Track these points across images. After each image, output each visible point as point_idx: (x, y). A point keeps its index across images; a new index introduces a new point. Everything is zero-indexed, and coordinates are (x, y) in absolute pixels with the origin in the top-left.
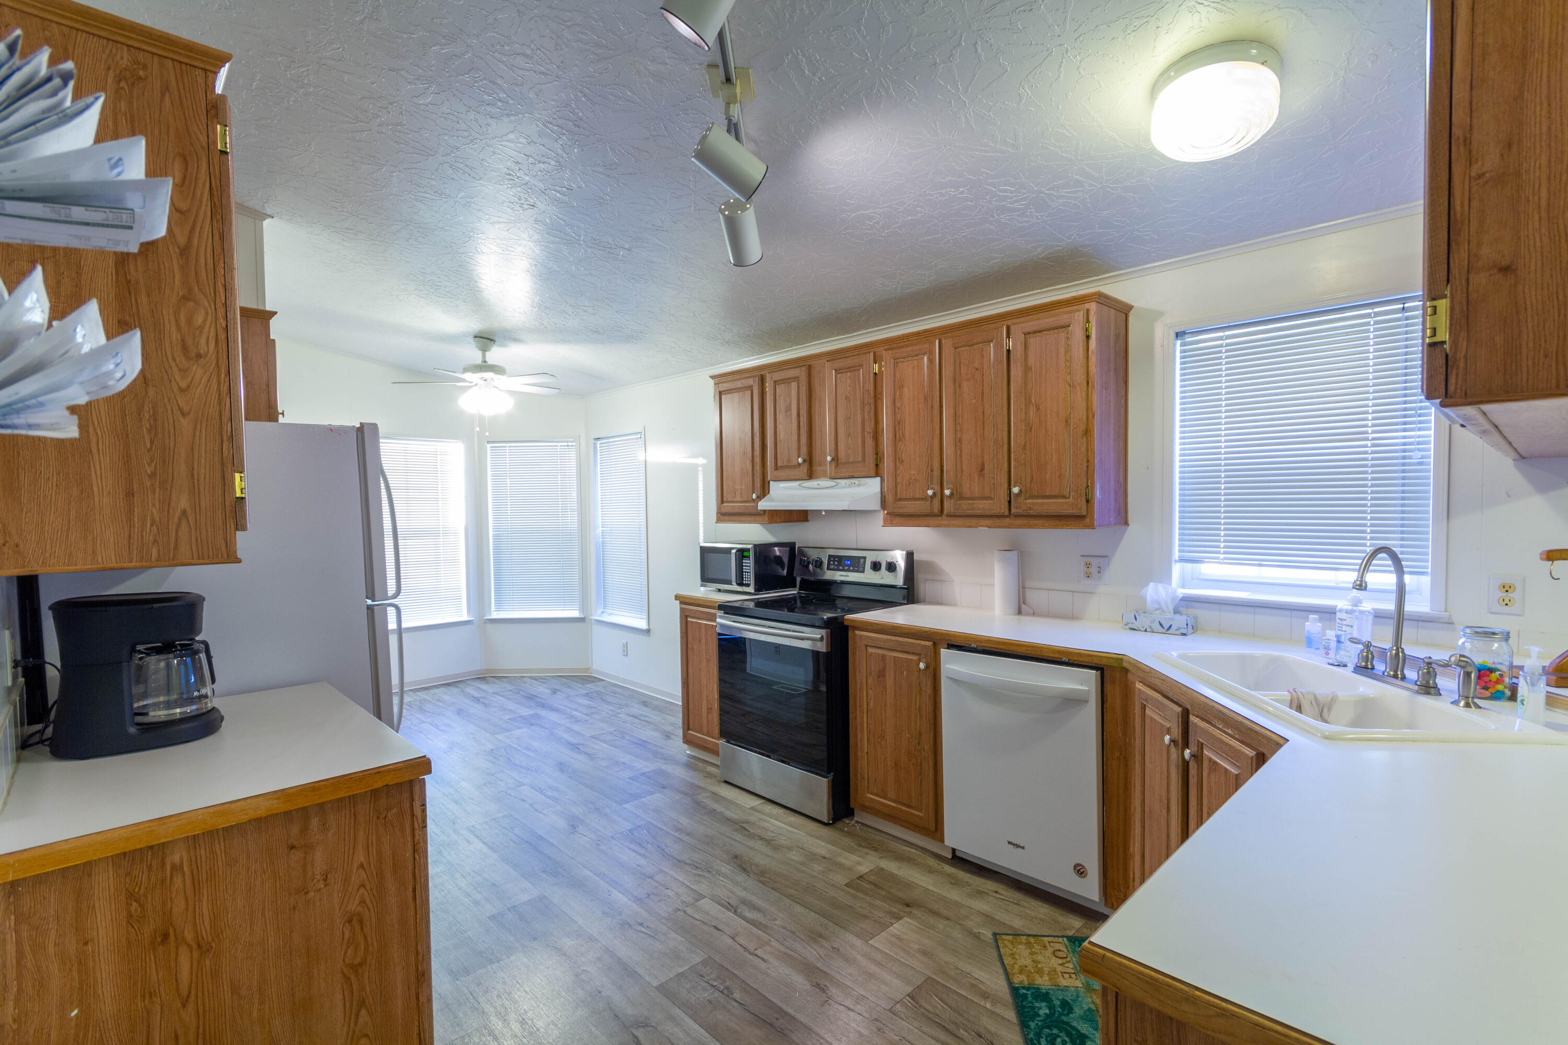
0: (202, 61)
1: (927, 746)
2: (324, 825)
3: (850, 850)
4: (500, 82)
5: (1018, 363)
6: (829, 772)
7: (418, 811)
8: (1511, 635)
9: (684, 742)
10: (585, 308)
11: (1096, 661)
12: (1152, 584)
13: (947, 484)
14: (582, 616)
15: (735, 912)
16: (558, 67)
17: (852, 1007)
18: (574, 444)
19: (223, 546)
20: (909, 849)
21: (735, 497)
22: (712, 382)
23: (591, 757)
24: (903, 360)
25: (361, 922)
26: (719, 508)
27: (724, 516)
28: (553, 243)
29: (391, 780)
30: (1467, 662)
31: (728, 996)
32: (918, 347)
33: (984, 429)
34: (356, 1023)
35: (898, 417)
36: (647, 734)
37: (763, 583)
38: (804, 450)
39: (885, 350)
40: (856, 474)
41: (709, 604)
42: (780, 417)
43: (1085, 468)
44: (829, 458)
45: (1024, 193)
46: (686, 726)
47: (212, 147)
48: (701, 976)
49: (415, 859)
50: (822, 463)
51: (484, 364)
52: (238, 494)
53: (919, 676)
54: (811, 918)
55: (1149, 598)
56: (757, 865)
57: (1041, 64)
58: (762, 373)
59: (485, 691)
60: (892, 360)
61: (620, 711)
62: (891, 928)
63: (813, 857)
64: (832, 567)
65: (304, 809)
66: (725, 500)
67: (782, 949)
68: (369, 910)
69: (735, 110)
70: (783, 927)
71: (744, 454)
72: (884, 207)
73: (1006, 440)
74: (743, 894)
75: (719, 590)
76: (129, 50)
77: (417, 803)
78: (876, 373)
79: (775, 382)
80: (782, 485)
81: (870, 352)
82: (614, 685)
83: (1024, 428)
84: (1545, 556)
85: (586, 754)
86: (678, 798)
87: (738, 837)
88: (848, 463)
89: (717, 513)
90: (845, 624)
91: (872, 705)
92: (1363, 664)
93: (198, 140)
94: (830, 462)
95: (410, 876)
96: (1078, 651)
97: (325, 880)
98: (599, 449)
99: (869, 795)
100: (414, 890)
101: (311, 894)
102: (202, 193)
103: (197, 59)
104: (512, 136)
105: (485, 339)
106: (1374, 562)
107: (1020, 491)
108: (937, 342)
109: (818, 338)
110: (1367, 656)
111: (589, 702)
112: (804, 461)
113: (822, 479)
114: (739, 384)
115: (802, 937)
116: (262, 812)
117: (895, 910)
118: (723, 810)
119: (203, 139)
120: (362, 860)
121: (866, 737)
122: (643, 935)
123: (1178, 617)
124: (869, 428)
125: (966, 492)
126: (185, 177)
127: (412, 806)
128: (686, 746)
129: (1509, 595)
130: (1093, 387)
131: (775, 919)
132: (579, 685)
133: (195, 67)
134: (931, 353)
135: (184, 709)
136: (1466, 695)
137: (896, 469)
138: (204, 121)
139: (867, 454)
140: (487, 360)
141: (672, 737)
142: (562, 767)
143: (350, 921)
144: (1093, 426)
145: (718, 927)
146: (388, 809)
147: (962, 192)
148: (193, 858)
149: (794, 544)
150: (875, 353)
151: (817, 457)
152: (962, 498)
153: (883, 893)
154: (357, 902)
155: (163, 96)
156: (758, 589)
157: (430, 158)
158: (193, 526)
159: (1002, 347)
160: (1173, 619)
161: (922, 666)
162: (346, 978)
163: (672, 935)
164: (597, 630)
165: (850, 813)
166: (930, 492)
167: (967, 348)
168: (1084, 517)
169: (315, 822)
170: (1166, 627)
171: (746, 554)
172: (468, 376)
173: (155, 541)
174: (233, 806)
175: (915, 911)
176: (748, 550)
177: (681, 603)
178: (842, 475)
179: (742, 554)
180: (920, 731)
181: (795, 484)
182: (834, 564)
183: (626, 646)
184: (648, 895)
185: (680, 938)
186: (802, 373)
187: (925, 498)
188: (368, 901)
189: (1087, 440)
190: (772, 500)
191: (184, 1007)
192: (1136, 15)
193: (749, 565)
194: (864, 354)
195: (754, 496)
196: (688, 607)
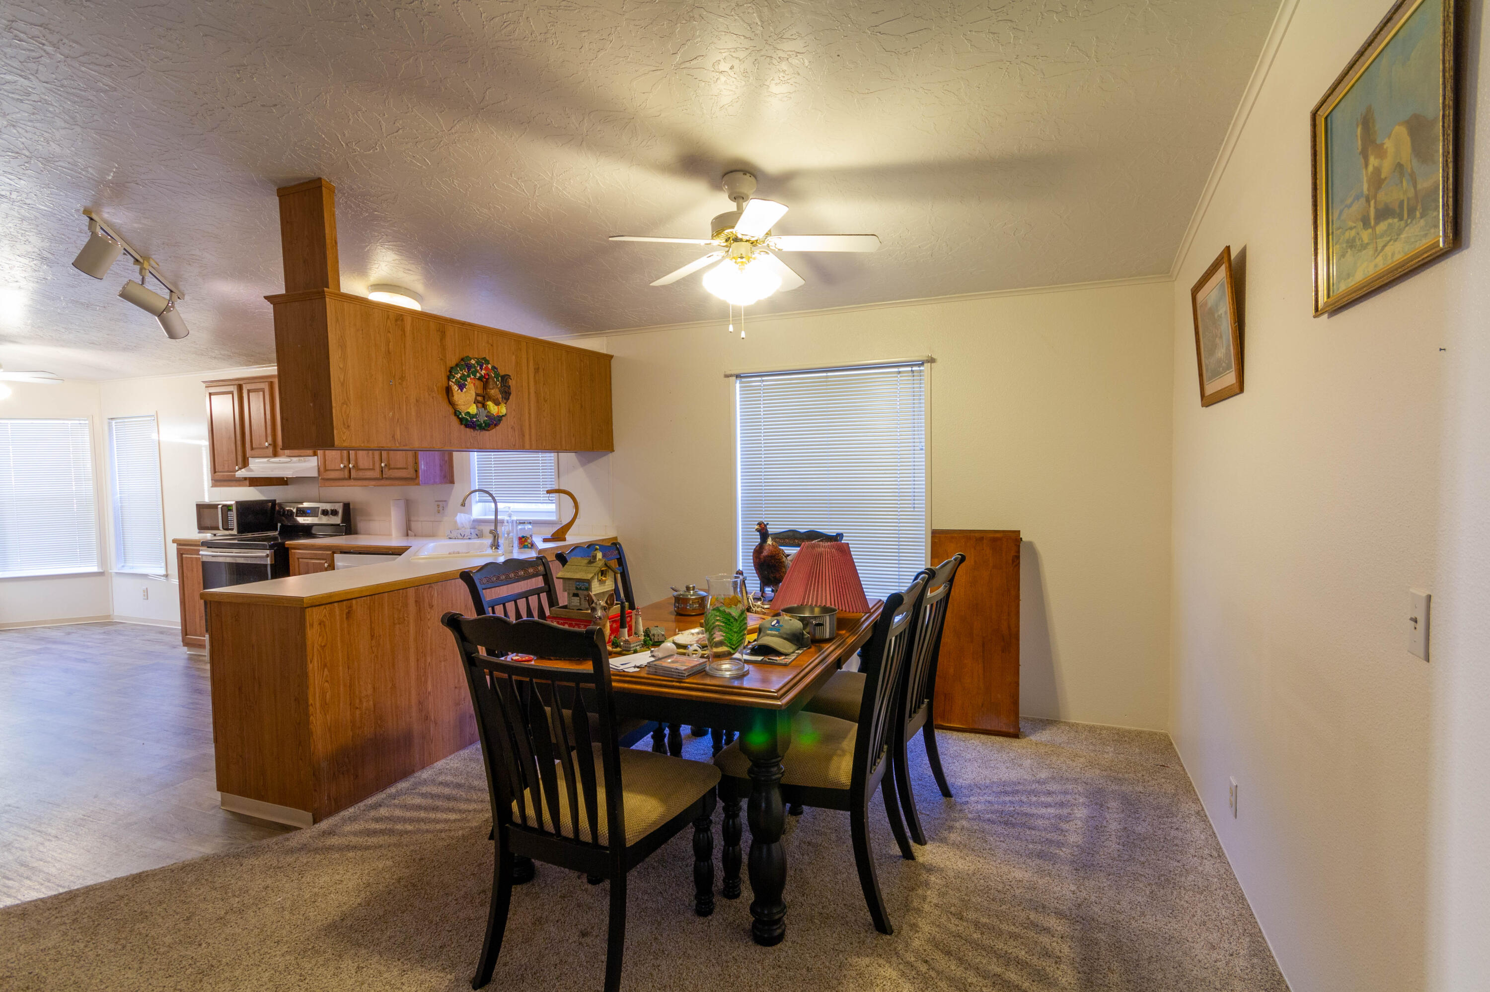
9: (183, 646)
12: (462, 513)
13: (350, 460)
14: (101, 570)
18: (87, 422)
21: (223, 468)
22: (204, 385)
26: (213, 476)
27: (216, 481)
37: (243, 528)
38: (270, 439)
40: (302, 454)
41: (198, 543)
42: (253, 414)
46: (184, 633)
55: (458, 521)
58: (240, 382)
64: (298, 514)
66: (216, 470)
69: (147, 272)
71: (230, 439)
75: (209, 534)
79: (249, 389)
80: (258, 460)
82: (133, 625)
89: (211, 480)
90: (288, 546)
98: (113, 426)
107: (385, 465)
112: (270, 446)
113: (282, 456)
114: (223, 388)
123: (471, 530)
125: (361, 465)
128: (186, 648)
132: (98, 627)
141: (175, 645)
149: (275, 500)
151: (278, 443)
152: (359, 469)
156: (241, 531)
160: (465, 532)
161: (326, 565)
164: (117, 582)
166: (342, 466)
168: (416, 479)
170: (463, 536)
171: (230, 508)
176: (231, 506)
177: (179, 544)
178: (294, 454)
179: (227, 508)
181: (265, 460)
182: (300, 513)
183: (146, 592)
186: (264, 384)
187: (341, 469)
190: (251, 470)
193: (233, 516)
195: (237, 468)
196: (184, 548)
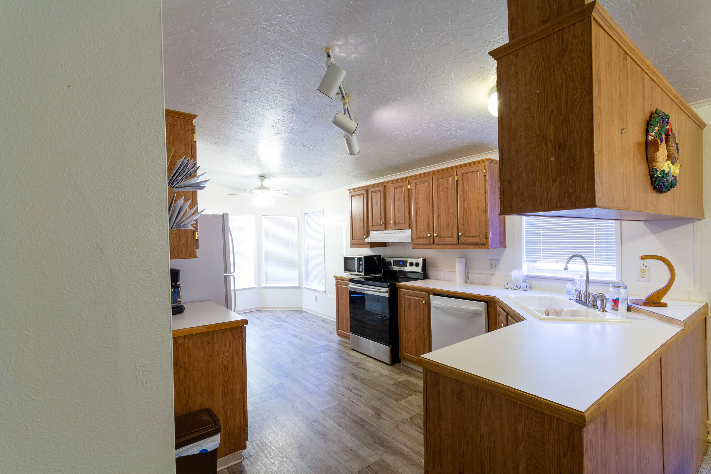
0: (190, 118)
1: (426, 333)
2: (218, 337)
3: (397, 374)
4: (269, 100)
5: (460, 185)
6: (390, 344)
7: (243, 336)
8: (627, 287)
9: (337, 335)
10: (299, 166)
11: (485, 299)
12: (514, 270)
13: (435, 232)
14: (299, 286)
15: (351, 391)
16: (288, 96)
17: (388, 420)
18: (296, 216)
19: (193, 253)
20: (420, 374)
21: (357, 237)
22: (348, 192)
23: (301, 339)
24: (419, 184)
25: (227, 368)
26: (351, 241)
27: (353, 245)
28: (287, 145)
29: (236, 325)
30: (602, 295)
31: (345, 415)
32: (424, 179)
33: (448, 210)
34: (226, 399)
35: (417, 206)
36: (323, 332)
37: (367, 271)
38: (383, 219)
39: (412, 180)
40: (402, 228)
41: (346, 279)
42: (374, 206)
43: (485, 225)
44: (392, 222)
45: (454, 125)
46: (338, 328)
47: (192, 141)
48: (336, 409)
49: (243, 351)
50: (390, 224)
51: (262, 186)
52: (197, 238)
53: (423, 306)
54: (378, 394)
55: (513, 276)
56: (360, 377)
57: (448, 89)
58: (367, 188)
59: (261, 315)
60: (415, 184)
61: (313, 324)
62: (408, 398)
63: (382, 375)
64: (395, 265)
65: (212, 331)
66: (353, 238)
67: (366, 402)
68: (230, 365)
69: (346, 106)
70: (367, 396)
71: (361, 220)
72: (404, 131)
73: (456, 215)
74: (355, 386)
75: (351, 274)
76: (173, 118)
77: (243, 334)
78: (409, 189)
79: (372, 192)
80: (375, 232)
81: (406, 181)
82: (312, 314)
83: (463, 210)
84: (641, 258)
85: (299, 338)
86: (333, 354)
87: (355, 368)
88: (399, 224)
89: (351, 244)
90: (397, 286)
91: (406, 318)
92: (578, 298)
93: (189, 139)
94: (393, 223)
95: (241, 356)
96: (479, 295)
97: (218, 354)
98: (306, 218)
99: (406, 353)
100: (242, 361)
101: (214, 358)
102: (189, 154)
103: (189, 117)
104: (273, 114)
105: (262, 177)
106: (571, 260)
107: (462, 234)
108: (431, 177)
109: (388, 174)
110: (579, 296)
111: (301, 320)
112: (383, 223)
113: (390, 230)
114: (358, 193)
115: (374, 399)
116: (202, 331)
117: (410, 393)
118: (350, 359)
119: (190, 139)
120: (228, 349)
121: (404, 331)
122: (317, 396)
123: (524, 283)
124: (407, 210)
125: (442, 235)
126: (185, 150)
127: (242, 334)
128: (338, 337)
129: (644, 273)
130: (487, 194)
131: (365, 394)
132: (298, 314)
133: (188, 119)
134: (429, 181)
135: (174, 304)
136: (602, 307)
137: (417, 226)
138: (190, 134)
139: (406, 220)
140: (263, 185)
141: (333, 333)
142: (290, 342)
143: (224, 368)
144: (488, 209)
145: (344, 395)
146: (235, 335)
147: (432, 126)
148: (184, 343)
149: (381, 256)
150: (409, 181)
151: (388, 222)
152: (441, 237)
153: (407, 387)
154: (226, 362)
155: (180, 129)
156: (366, 273)
157: (246, 121)
158: (186, 247)
159: (454, 179)
160: (521, 284)
161: (424, 302)
162: (223, 385)
163: (327, 397)
164: (305, 292)
165: (399, 361)
166: (429, 235)
167: (442, 179)
168: (485, 244)
169: (215, 336)
170: (519, 288)
171: (361, 260)
172: (256, 191)
173: (177, 252)
174: (195, 328)
175: (417, 394)
176: (362, 258)
177: (336, 279)
178: (397, 228)
179: (360, 259)
180: (424, 328)
181: (380, 232)
182: (395, 264)
183: (316, 298)
184: (320, 384)
185: (330, 398)
186: (382, 188)
187: (427, 237)
188: (229, 362)
189: (486, 215)
190: (371, 238)
191: (181, 385)
192: (475, 76)
193: (362, 264)
194: (404, 181)
195: (364, 237)
196: (339, 281)
